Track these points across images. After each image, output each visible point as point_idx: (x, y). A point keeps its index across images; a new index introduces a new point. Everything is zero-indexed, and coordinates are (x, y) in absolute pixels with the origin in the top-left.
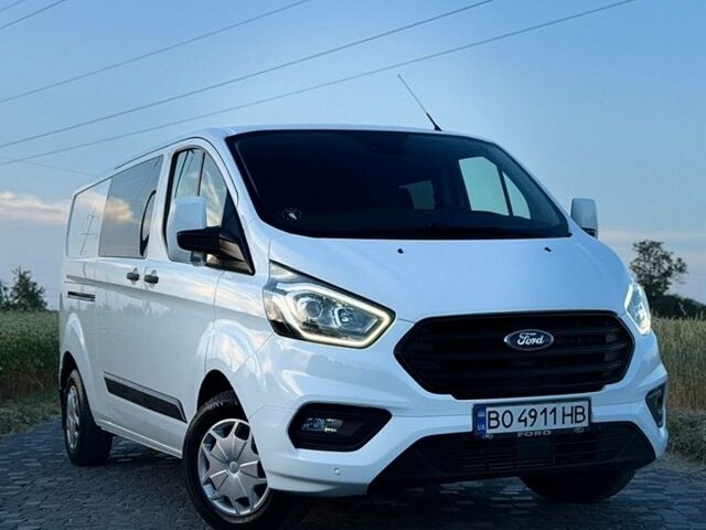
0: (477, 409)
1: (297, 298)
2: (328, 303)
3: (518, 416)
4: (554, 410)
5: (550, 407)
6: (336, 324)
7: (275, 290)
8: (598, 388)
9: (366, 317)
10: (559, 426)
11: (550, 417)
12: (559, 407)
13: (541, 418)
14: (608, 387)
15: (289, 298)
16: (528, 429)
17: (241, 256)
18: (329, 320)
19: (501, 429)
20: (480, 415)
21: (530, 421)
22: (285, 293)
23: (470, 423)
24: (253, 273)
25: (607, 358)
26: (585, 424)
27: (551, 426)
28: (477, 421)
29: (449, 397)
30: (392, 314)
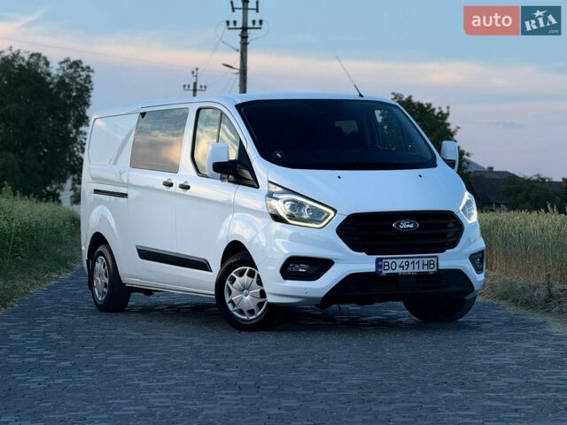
0: (378, 261)
1: (285, 202)
2: (301, 205)
3: (399, 265)
4: (418, 262)
5: (416, 260)
6: (306, 216)
7: (272, 197)
8: (443, 251)
9: (322, 212)
10: (421, 270)
11: (416, 266)
12: (421, 260)
13: (411, 266)
14: (448, 251)
15: (281, 202)
16: (405, 271)
17: (250, 177)
18: (302, 214)
19: (390, 271)
20: (380, 263)
21: (405, 267)
22: (277, 199)
23: (374, 267)
24: (258, 187)
25: (448, 236)
26: (435, 269)
27: (416, 270)
28: (378, 266)
29: (364, 254)
30: (335, 211)
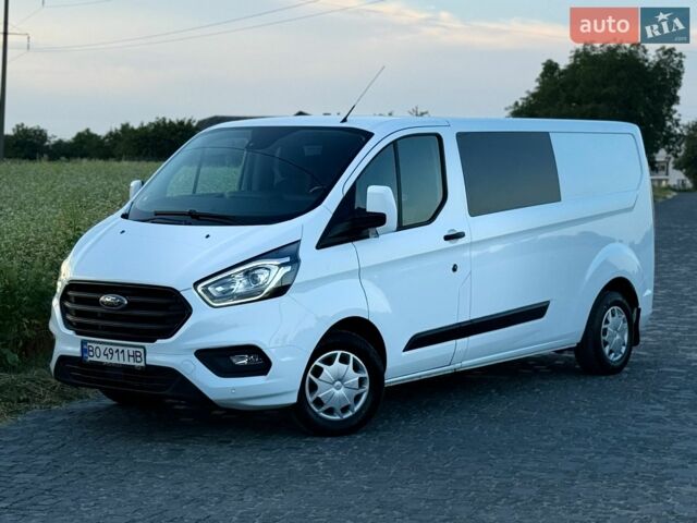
0: (83, 343)
4: (123, 351)
5: (121, 349)
8: (153, 341)
10: (126, 363)
11: (121, 355)
12: (126, 349)
13: (115, 355)
14: (159, 341)
16: (109, 361)
19: (95, 359)
20: (85, 347)
21: (110, 356)
23: (80, 351)
26: (142, 364)
27: (121, 362)
28: (83, 350)
29: (71, 332)
